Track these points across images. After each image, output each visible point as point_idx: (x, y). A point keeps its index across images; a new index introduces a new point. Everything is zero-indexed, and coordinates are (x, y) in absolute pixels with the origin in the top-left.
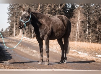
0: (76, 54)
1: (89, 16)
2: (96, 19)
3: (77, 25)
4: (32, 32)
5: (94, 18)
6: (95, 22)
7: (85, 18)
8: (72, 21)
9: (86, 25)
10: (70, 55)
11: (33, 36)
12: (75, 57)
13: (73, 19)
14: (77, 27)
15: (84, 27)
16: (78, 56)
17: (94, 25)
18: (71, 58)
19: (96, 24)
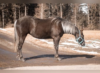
0: (46, 44)
1: (50, 5)
2: (57, 8)
3: (41, 14)
4: (2, 21)
5: (55, 7)
6: (56, 10)
7: (47, 8)
8: (37, 10)
9: (49, 13)
10: (40, 46)
11: (3, 24)
12: (45, 48)
13: (37, 8)
14: (41, 16)
15: (47, 15)
16: (47, 46)
17: (55, 13)
18: (42, 48)
19: (57, 11)
